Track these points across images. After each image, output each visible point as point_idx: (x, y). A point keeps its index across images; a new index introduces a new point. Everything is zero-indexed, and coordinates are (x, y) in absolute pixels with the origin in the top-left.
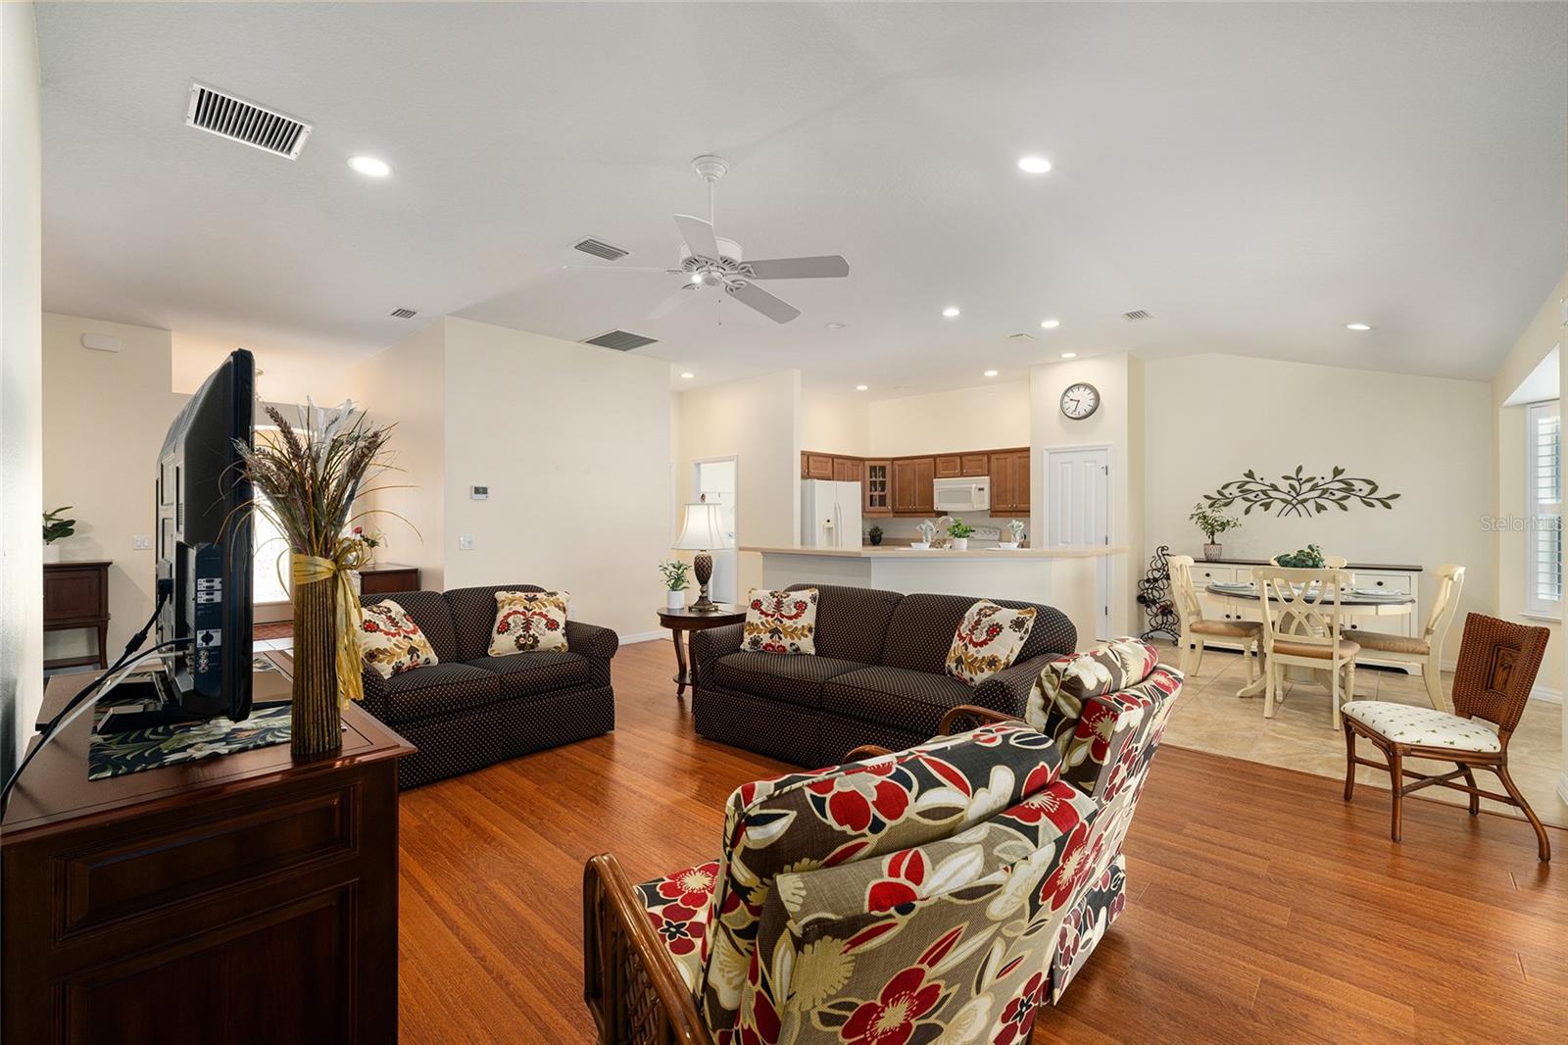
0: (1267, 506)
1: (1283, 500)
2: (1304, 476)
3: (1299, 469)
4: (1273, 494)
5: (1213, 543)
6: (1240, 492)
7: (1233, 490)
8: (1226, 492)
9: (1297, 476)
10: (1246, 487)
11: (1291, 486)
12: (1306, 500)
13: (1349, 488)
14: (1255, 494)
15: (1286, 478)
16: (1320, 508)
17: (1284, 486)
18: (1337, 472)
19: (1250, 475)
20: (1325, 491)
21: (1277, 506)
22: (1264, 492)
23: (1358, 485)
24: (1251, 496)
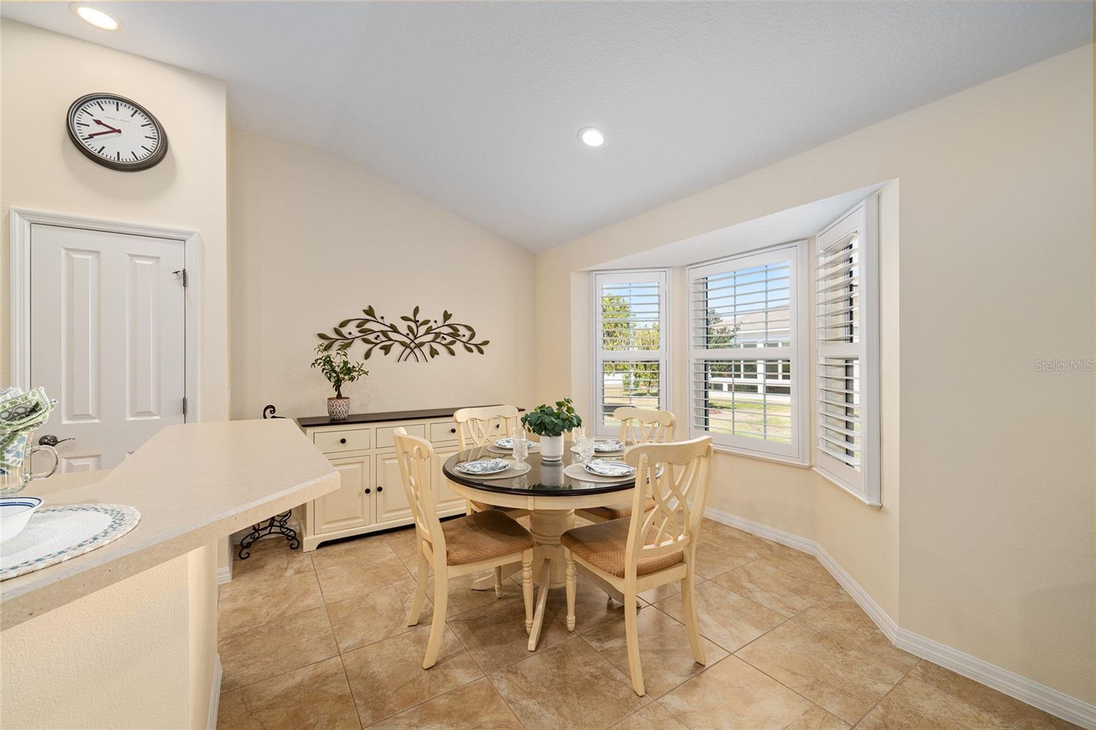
0: (387, 349)
1: (402, 343)
2: (420, 318)
3: (416, 311)
4: (393, 335)
5: (339, 396)
6: (360, 332)
7: (351, 328)
8: (345, 331)
9: (415, 316)
10: (367, 326)
11: (410, 328)
12: (422, 344)
13: (455, 334)
14: (375, 335)
15: (405, 319)
16: (434, 353)
17: (403, 327)
18: (447, 316)
19: (370, 312)
20: (437, 335)
21: (397, 349)
22: (384, 333)
23: (462, 331)
24: (371, 337)
